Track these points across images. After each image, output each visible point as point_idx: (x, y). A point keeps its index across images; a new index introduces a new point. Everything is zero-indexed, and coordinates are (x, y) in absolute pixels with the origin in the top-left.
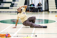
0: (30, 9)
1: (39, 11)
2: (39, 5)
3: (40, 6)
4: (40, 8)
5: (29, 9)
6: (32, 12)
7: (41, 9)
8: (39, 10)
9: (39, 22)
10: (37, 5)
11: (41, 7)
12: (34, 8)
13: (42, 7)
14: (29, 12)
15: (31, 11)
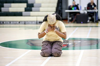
0: (69, 16)
1: (90, 20)
2: (90, 6)
3: (93, 9)
4: (93, 13)
5: (67, 17)
6: (74, 22)
7: (94, 17)
8: (90, 18)
9: (91, 44)
10: (86, 6)
11: (93, 11)
12: (79, 13)
13: (96, 11)
14: (67, 23)
15: (71, 21)
